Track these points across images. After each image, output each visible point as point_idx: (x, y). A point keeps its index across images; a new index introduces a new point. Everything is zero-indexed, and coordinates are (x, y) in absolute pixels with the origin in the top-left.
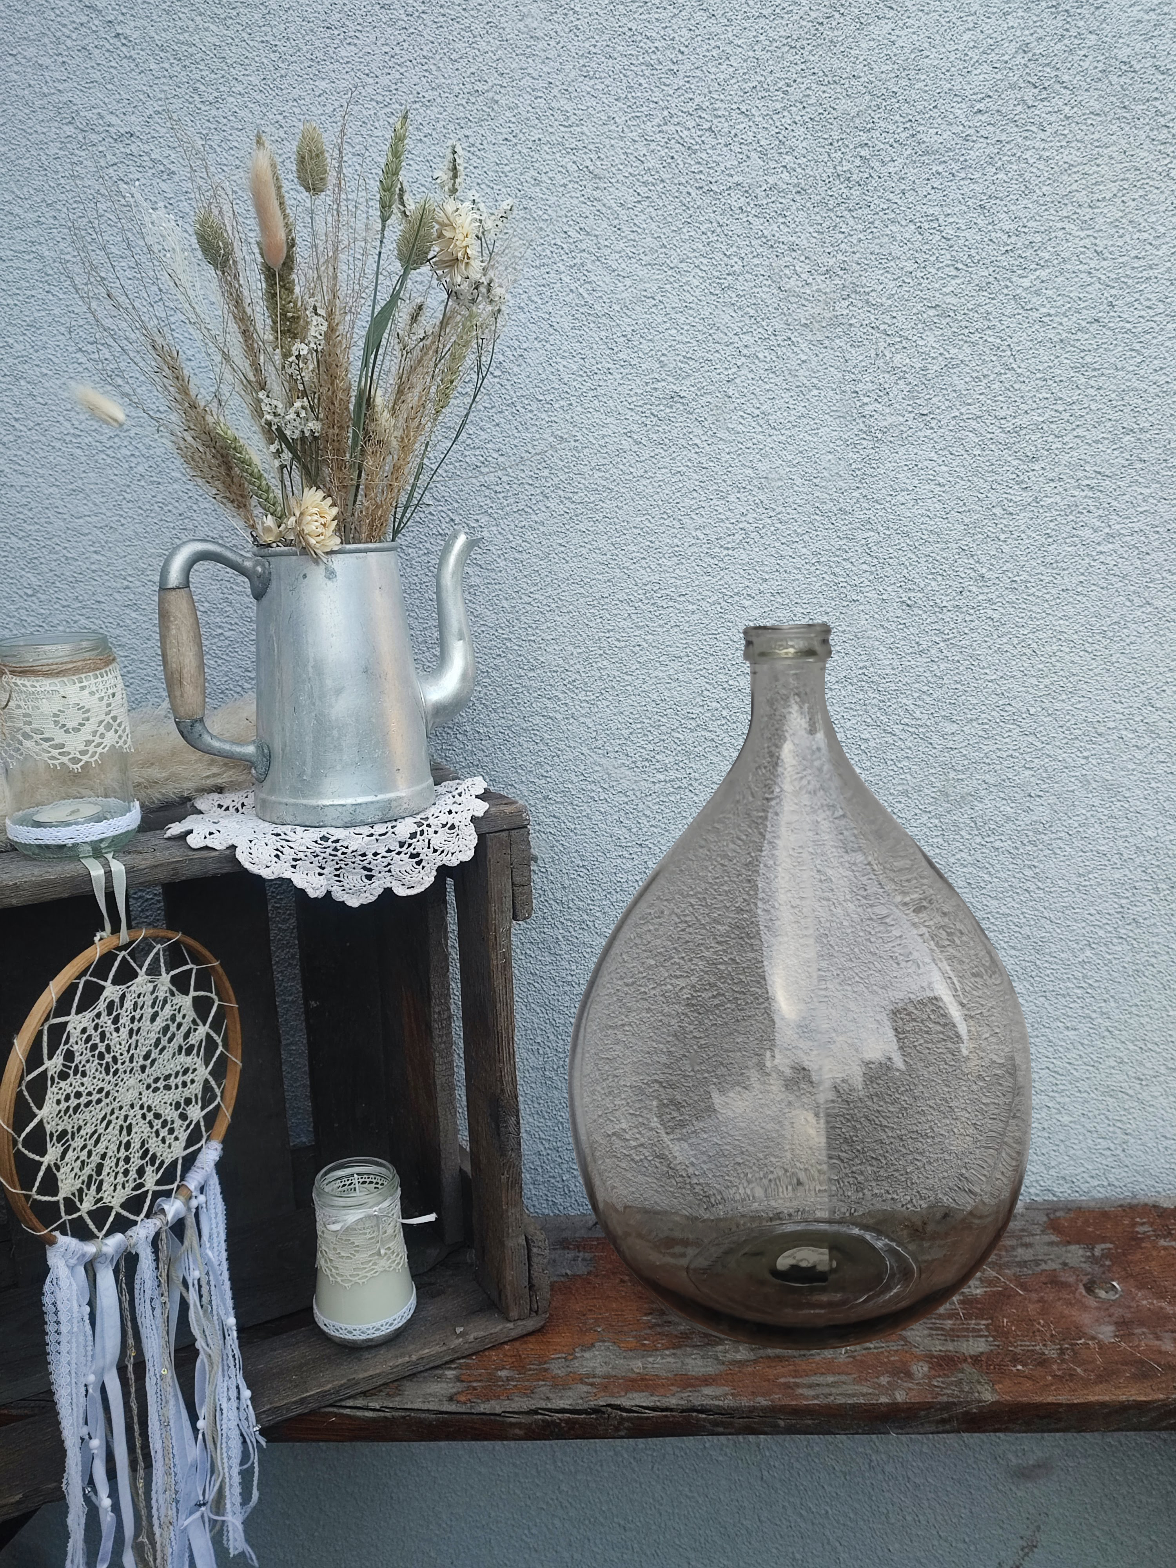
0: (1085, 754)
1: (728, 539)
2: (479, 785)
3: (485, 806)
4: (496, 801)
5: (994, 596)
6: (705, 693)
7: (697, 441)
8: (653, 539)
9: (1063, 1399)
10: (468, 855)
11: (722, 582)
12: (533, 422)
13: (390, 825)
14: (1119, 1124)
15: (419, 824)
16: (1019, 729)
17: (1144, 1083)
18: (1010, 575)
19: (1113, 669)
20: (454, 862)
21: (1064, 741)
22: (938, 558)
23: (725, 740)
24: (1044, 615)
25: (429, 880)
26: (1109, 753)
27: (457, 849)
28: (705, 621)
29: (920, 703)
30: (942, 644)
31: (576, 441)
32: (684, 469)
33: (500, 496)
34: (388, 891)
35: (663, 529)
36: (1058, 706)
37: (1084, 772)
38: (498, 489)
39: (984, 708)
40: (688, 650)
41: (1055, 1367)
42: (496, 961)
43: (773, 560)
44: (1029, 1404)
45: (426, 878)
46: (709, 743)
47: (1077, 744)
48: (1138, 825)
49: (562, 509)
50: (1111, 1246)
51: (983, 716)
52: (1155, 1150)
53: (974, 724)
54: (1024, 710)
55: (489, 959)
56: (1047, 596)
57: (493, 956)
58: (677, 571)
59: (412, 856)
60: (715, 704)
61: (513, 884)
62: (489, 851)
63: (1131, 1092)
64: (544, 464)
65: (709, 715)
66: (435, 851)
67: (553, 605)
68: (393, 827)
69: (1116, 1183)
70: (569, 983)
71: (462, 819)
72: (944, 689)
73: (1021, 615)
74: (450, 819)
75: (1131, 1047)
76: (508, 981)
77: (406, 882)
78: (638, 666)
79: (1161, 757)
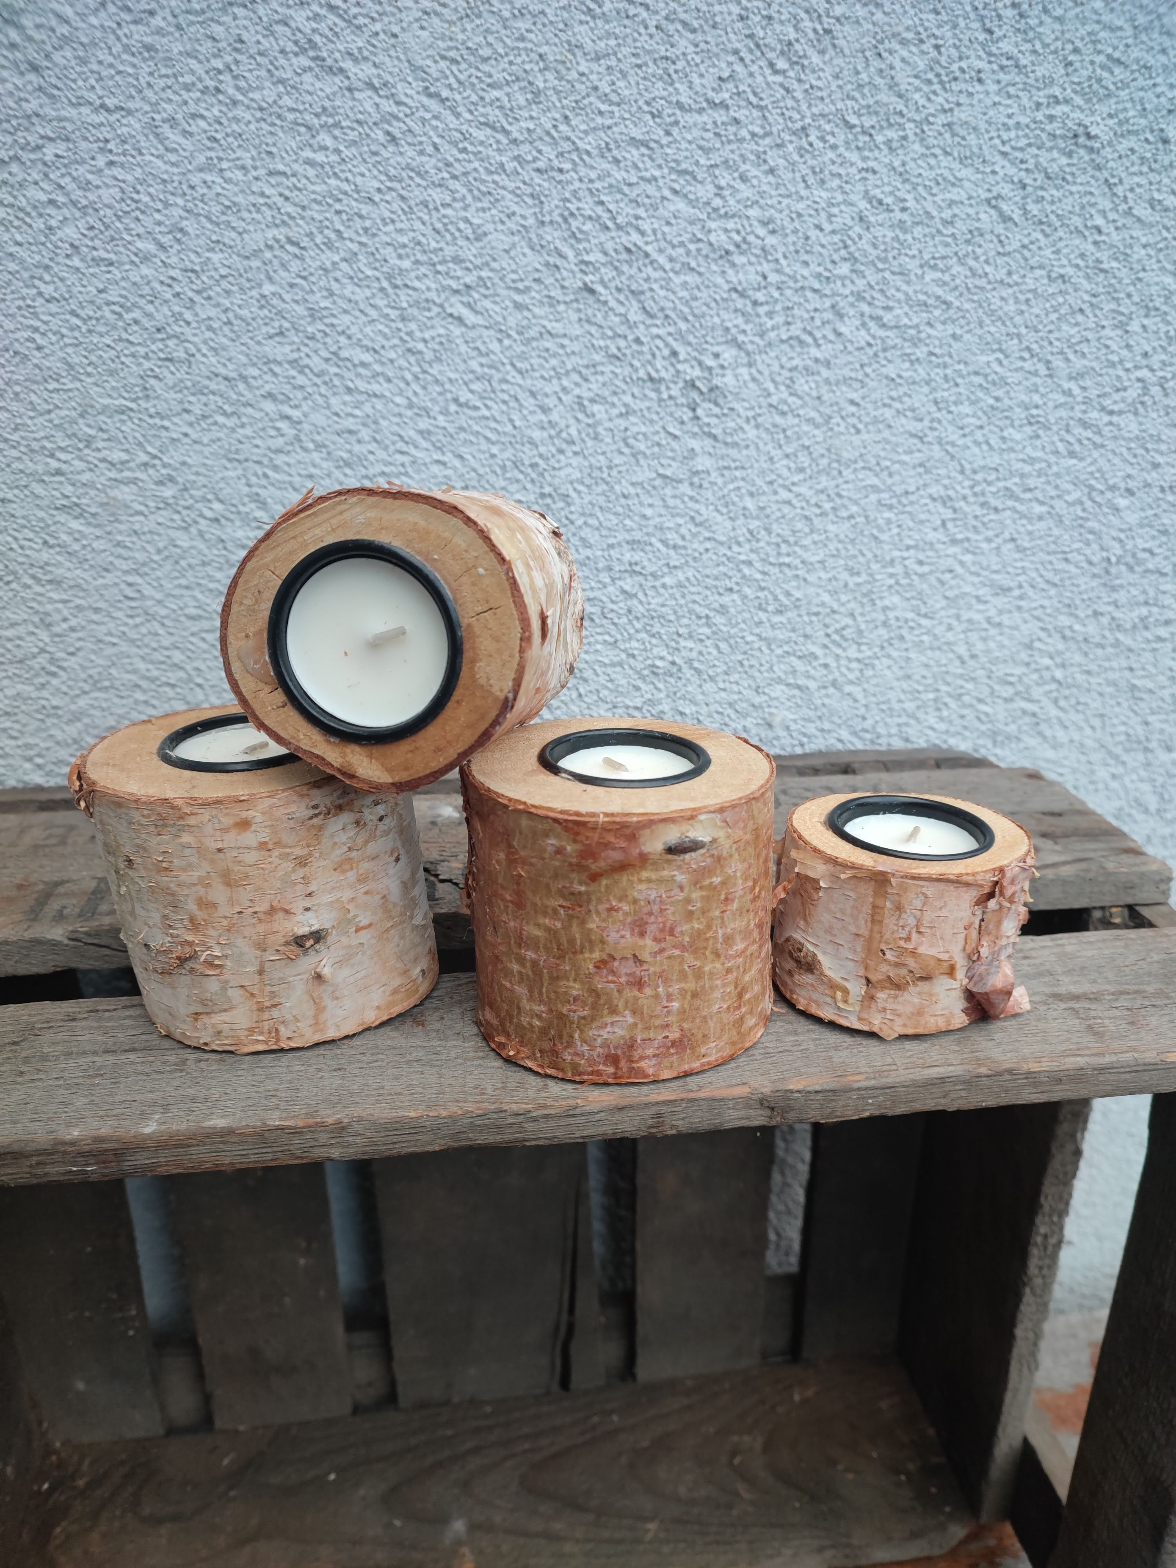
7: (1099, 221)
8: (1000, 393)
12: (835, 169)
31: (904, 210)
32: (1070, 271)
33: (762, 310)
38: (760, 296)
49: (863, 336)
64: (843, 253)
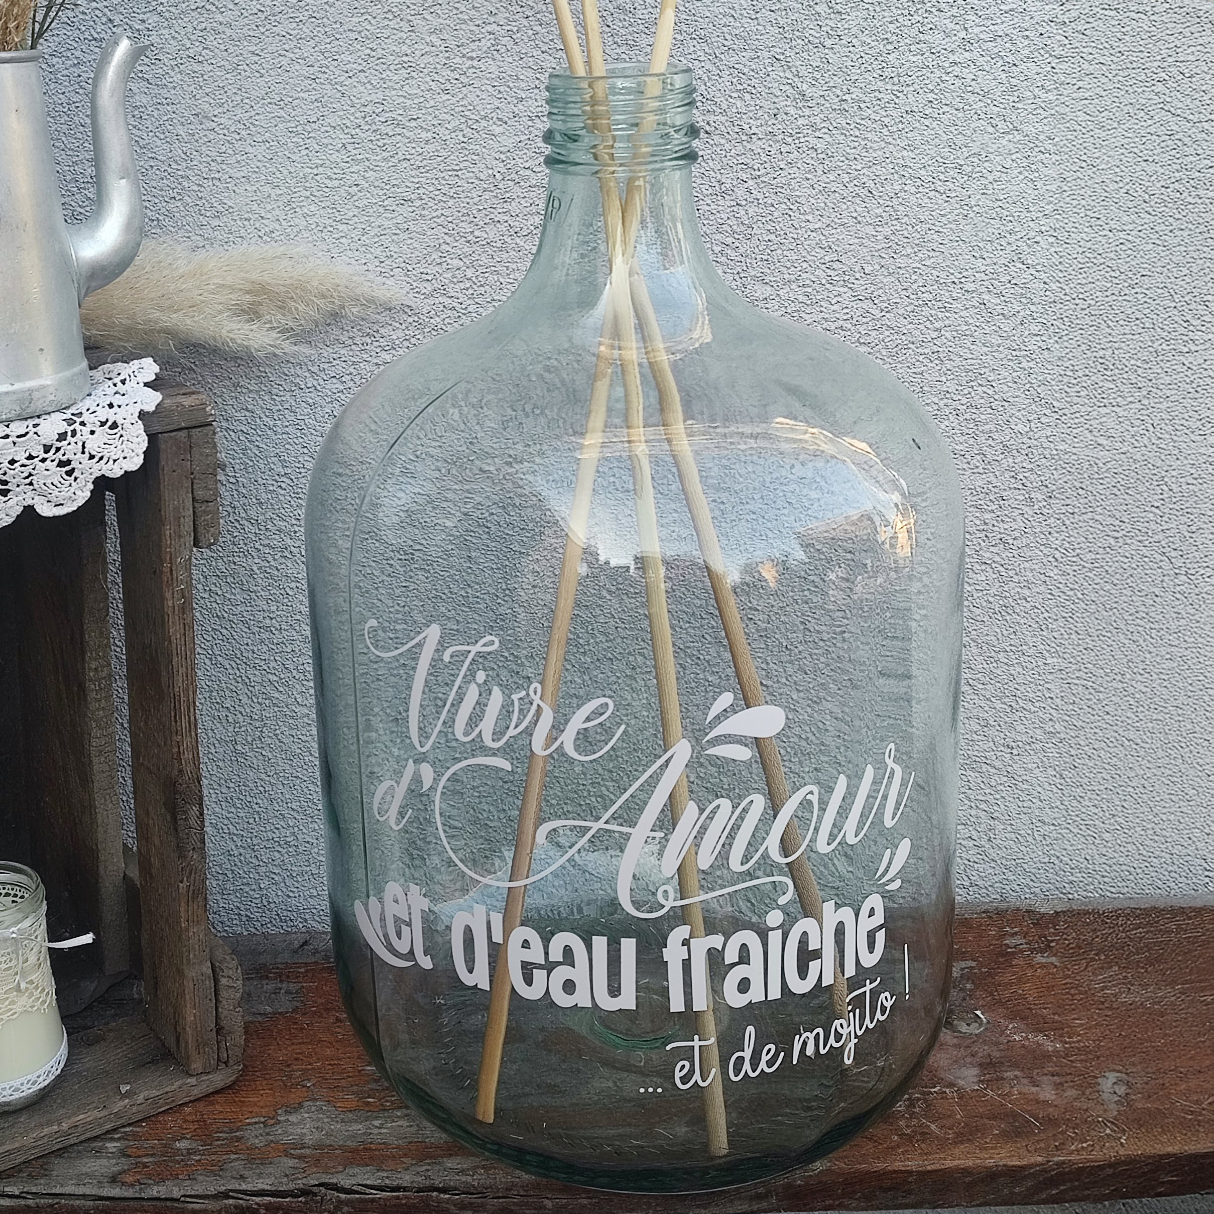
0: (937, 325)
1: (473, 46)
2: (149, 368)
3: (156, 397)
4: (171, 391)
5: (818, 121)
6: (444, 247)
9: (912, 1165)
10: (135, 463)
11: (465, 102)
13: (31, 422)
14: (983, 806)
15: (70, 422)
16: (850, 292)
17: (1015, 752)
18: (838, 92)
19: (972, 215)
20: (116, 472)
21: (909, 309)
22: (746, 70)
23: (469, 309)
24: (883, 144)
25: (83, 495)
26: (967, 323)
27: (120, 455)
28: (443, 153)
29: (723, 259)
30: (751, 182)
34: (29, 510)
35: (387, 33)
36: (902, 262)
37: (936, 348)
39: (805, 265)
40: (421, 191)
41: (902, 1123)
42: (171, 602)
43: (530, 73)
44: (868, 1173)
45: (79, 493)
46: (450, 313)
47: (926, 311)
48: (1006, 417)
50: (974, 964)
51: (804, 276)
52: (1030, 839)
53: (794, 286)
54: (857, 268)
55: (162, 598)
56: (886, 120)
57: (168, 595)
58: (406, 88)
59: (61, 464)
60: (456, 262)
61: (193, 498)
62: (163, 457)
63: (997, 764)
65: (449, 275)
66: (92, 457)
67: (243, 132)
68: (35, 426)
69: (980, 883)
70: (267, 629)
71: (128, 415)
72: (755, 241)
73: (852, 145)
74: (111, 415)
75: (998, 705)
76: (188, 627)
77: (52, 498)
78: (356, 211)
79: (1035, 329)
